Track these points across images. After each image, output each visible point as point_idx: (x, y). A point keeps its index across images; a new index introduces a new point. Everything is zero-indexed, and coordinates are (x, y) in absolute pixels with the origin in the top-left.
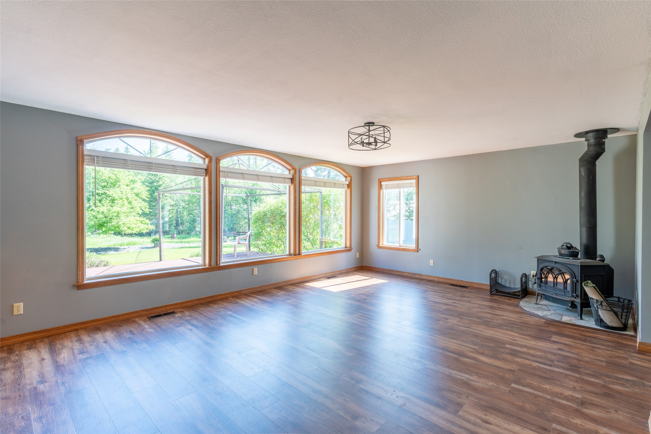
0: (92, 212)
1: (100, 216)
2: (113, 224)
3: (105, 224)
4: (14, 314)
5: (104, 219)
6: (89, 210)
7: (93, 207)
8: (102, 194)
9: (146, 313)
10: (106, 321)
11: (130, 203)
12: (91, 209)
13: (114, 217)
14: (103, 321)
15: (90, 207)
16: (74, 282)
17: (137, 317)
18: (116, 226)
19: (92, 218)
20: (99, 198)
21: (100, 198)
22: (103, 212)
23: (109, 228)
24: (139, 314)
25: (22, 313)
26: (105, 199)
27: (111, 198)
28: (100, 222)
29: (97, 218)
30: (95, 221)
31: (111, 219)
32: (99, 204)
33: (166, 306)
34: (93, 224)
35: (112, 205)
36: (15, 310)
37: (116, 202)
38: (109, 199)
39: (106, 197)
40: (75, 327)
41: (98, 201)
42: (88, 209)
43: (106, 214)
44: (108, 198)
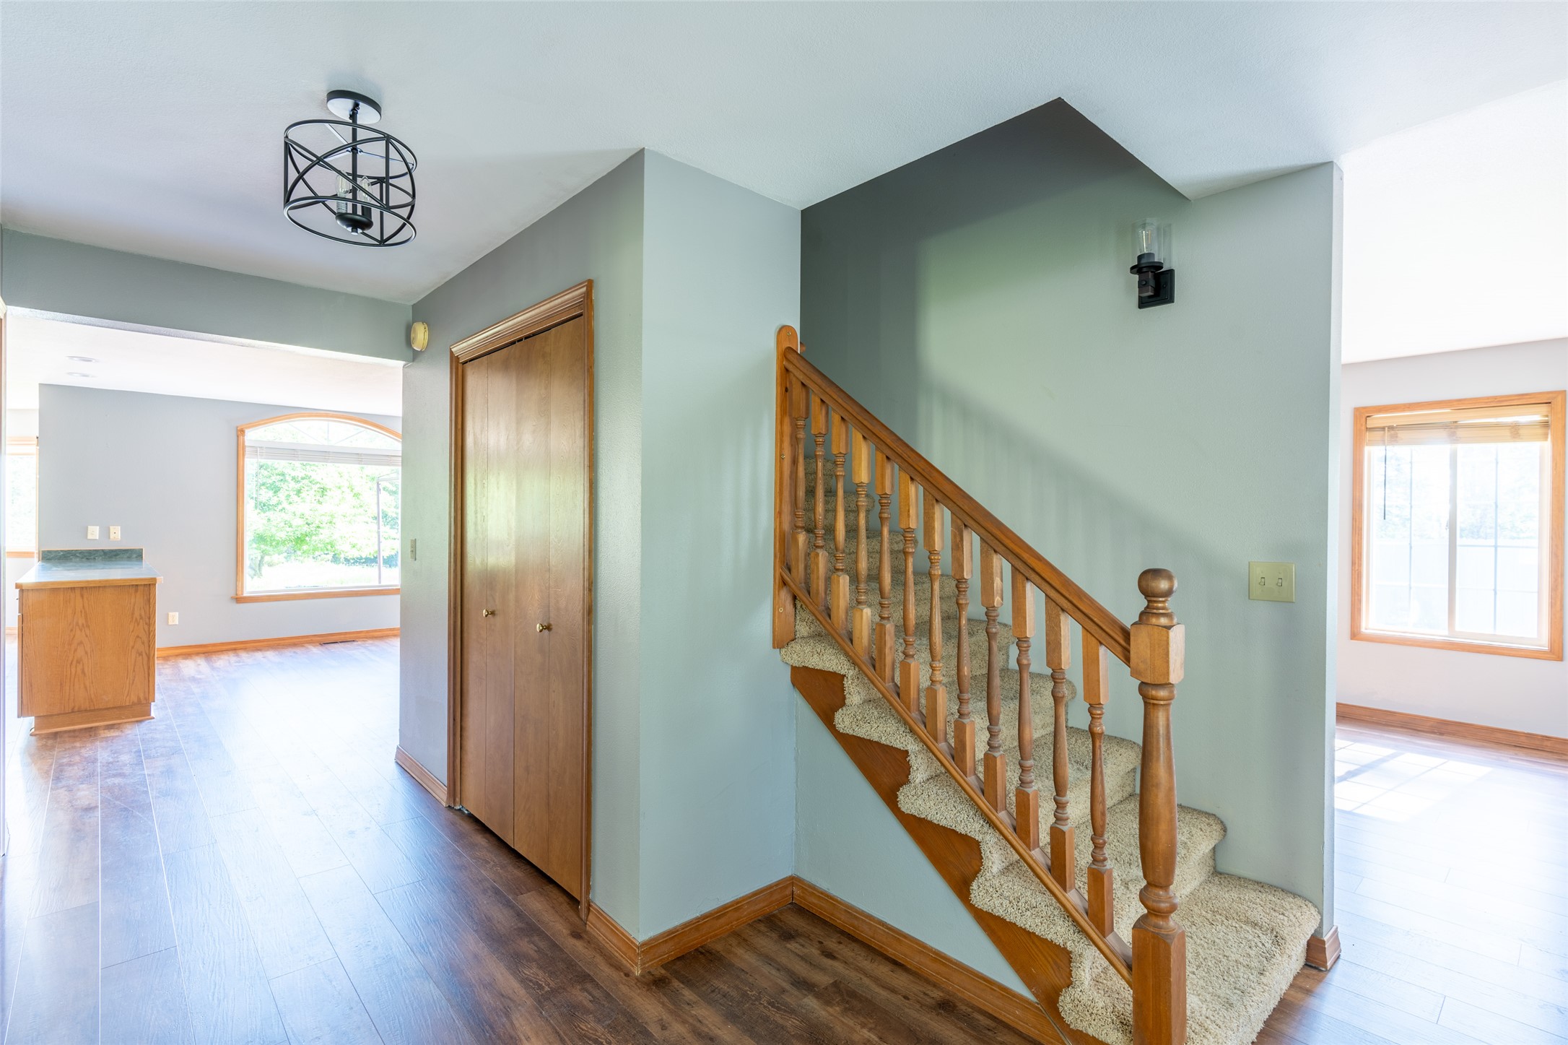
0: (283, 514)
1: (297, 522)
2: (321, 537)
3: (307, 538)
4: (170, 623)
5: (306, 528)
6: (278, 510)
7: (285, 504)
8: (303, 479)
9: (319, 639)
10: (269, 643)
11: (357, 495)
12: (280, 507)
13: (324, 525)
14: (266, 643)
15: (279, 503)
16: (233, 594)
17: (308, 643)
18: (328, 541)
19: (282, 524)
20: (296, 487)
21: (298, 486)
22: (302, 516)
23: (314, 546)
24: (310, 639)
25: (177, 623)
26: (306, 488)
27: (318, 485)
28: (296, 532)
29: (291, 526)
30: (288, 532)
31: (318, 527)
32: (295, 498)
33: (346, 633)
34: (285, 537)
35: (321, 499)
36: (170, 619)
37: (328, 493)
38: (315, 487)
39: (310, 484)
40: (234, 646)
41: (295, 493)
42: (276, 508)
43: (309, 518)
44: (313, 486)
